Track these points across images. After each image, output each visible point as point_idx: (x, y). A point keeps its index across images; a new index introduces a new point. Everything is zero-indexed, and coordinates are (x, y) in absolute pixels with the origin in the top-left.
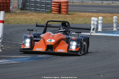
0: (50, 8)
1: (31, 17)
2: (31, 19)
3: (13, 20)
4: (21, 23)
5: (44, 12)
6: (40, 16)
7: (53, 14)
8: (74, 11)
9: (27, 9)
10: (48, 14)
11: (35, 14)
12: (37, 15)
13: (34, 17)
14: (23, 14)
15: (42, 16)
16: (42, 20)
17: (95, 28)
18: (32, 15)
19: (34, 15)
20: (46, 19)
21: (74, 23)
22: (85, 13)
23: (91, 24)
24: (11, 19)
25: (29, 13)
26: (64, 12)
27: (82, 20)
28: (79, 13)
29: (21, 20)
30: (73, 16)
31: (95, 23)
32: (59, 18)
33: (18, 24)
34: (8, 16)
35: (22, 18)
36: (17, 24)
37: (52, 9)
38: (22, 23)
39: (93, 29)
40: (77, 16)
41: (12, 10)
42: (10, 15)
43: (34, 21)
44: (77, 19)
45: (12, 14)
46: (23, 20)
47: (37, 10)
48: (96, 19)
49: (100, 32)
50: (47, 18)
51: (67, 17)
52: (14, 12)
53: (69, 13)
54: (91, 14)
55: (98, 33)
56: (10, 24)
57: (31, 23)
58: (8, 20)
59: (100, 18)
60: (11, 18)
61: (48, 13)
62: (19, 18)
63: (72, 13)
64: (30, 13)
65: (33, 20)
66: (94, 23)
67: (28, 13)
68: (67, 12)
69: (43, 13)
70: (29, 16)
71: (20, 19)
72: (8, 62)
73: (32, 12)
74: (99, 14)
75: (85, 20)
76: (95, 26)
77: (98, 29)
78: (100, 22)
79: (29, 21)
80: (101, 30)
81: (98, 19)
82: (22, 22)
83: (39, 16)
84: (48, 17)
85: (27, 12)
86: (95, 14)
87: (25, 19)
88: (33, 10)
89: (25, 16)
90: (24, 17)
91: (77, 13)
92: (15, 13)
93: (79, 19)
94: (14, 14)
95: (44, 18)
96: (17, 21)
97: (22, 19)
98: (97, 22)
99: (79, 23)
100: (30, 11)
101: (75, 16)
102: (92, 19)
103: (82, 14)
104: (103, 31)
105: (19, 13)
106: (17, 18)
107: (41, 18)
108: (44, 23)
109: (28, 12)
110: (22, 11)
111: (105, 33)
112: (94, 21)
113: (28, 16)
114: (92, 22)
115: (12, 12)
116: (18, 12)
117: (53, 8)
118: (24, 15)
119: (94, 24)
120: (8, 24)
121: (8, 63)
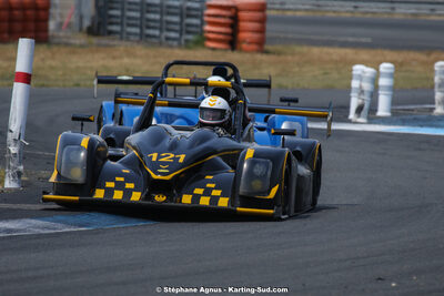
0: (199, 30)
1: (126, 61)
3: (60, 73)
4: (88, 83)
5: (175, 43)
7: (210, 52)
8: (287, 41)
9: (110, 33)
10: (191, 52)
11: (140, 50)
12: (148, 56)
13: (138, 61)
14: (98, 51)
17: (366, 107)
18: (130, 54)
19: (139, 53)
21: (286, 87)
22: (326, 50)
23: (349, 89)
24: (52, 68)
25: (120, 45)
26: (250, 43)
27: (317, 73)
28: (305, 49)
29: (90, 73)
30: (282, 58)
31: (367, 86)
33: (78, 85)
34: (42, 56)
36: (76, 88)
37: (203, 31)
39: (359, 110)
41: (56, 34)
42: (49, 54)
44: (297, 69)
45: (55, 49)
47: (148, 36)
48: (369, 71)
49: (383, 120)
51: (262, 62)
52: (65, 40)
53: (267, 47)
54: (349, 53)
55: (379, 123)
56: (47, 86)
58: (40, 72)
59: (386, 67)
60: (53, 63)
61: (189, 48)
62: (81, 64)
63: (279, 47)
64: (122, 48)
65: (133, 71)
66: (361, 87)
67: (114, 46)
68: (261, 45)
69: (171, 47)
70: (120, 57)
71: (85, 68)
72: (44, 228)
73: (128, 43)
74: (379, 51)
75: (326, 74)
76: (366, 97)
77: (376, 110)
78: (383, 82)
80: (388, 114)
81: (378, 70)
83: (155, 57)
85: (111, 43)
86: (364, 54)
87: (106, 68)
88: (135, 34)
89: (104, 58)
90: (101, 62)
91: (298, 49)
92: (67, 45)
93: (305, 69)
94: (62, 49)
96: (76, 77)
98: (375, 81)
99: (306, 86)
100: (121, 39)
101: (290, 58)
102: (354, 72)
103: (316, 51)
104: (397, 116)
105: (82, 46)
106: (73, 66)
109: (116, 42)
110: (95, 40)
111: (404, 122)
112: (360, 78)
113: (114, 58)
114: (355, 84)
115: (56, 40)
116: (78, 42)
117: (207, 28)
118: (102, 55)
119: (361, 92)
120: (43, 86)
121: (42, 232)
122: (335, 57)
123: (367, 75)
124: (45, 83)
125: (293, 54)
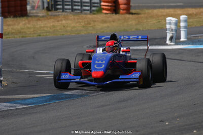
0: (99, 5)
1: (64, 22)
2: (64, 27)
3: (32, 30)
4: (45, 34)
6: (81, 21)
7: (105, 15)
9: (57, 9)
10: (95, 16)
11: (71, 16)
12: (74, 19)
13: (69, 22)
14: (50, 18)
15: (84, 19)
16: (83, 27)
17: (174, 37)
18: (66, 18)
19: (70, 18)
20: (90, 24)
21: (140, 30)
24: (28, 28)
25: (62, 15)
27: (155, 22)
29: (46, 29)
30: (139, 15)
31: (173, 27)
32: (113, 21)
33: (40, 35)
34: (24, 22)
35: (49, 25)
36: (39, 37)
38: (48, 34)
40: (146, 15)
42: (27, 21)
43: (69, 29)
46: (49, 29)
47: (75, 9)
50: (92, 23)
51: (129, 18)
52: (36, 14)
53: (132, 11)
56: (25, 37)
57: (64, 33)
58: (22, 31)
60: (29, 26)
61: (94, 14)
62: (42, 26)
65: (67, 27)
67: (59, 15)
69: (86, 14)
70: (61, 20)
71: (44, 27)
73: (66, 14)
74: (186, 9)
75: (159, 22)
76: (174, 33)
78: (182, 24)
79: (60, 31)
80: (186, 40)
82: (47, 32)
83: (78, 19)
84: (94, 21)
85: (58, 14)
87: (54, 26)
88: (69, 9)
89: (53, 22)
90: (51, 24)
93: (149, 20)
94: (33, 19)
95: (86, 23)
96: (39, 32)
97: (47, 27)
100: (62, 11)
102: (167, 21)
105: (43, 17)
106: (38, 26)
107: (82, 23)
108: (86, 32)
109: (60, 13)
110: (50, 13)
113: (58, 21)
114: (168, 26)
115: (32, 15)
116: (41, 15)
117: (103, 4)
118: (52, 20)
119: (172, 30)
120: (23, 37)
122: (165, 14)
123: (174, 22)
124: (24, 36)
125: (145, 13)
